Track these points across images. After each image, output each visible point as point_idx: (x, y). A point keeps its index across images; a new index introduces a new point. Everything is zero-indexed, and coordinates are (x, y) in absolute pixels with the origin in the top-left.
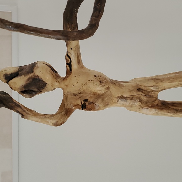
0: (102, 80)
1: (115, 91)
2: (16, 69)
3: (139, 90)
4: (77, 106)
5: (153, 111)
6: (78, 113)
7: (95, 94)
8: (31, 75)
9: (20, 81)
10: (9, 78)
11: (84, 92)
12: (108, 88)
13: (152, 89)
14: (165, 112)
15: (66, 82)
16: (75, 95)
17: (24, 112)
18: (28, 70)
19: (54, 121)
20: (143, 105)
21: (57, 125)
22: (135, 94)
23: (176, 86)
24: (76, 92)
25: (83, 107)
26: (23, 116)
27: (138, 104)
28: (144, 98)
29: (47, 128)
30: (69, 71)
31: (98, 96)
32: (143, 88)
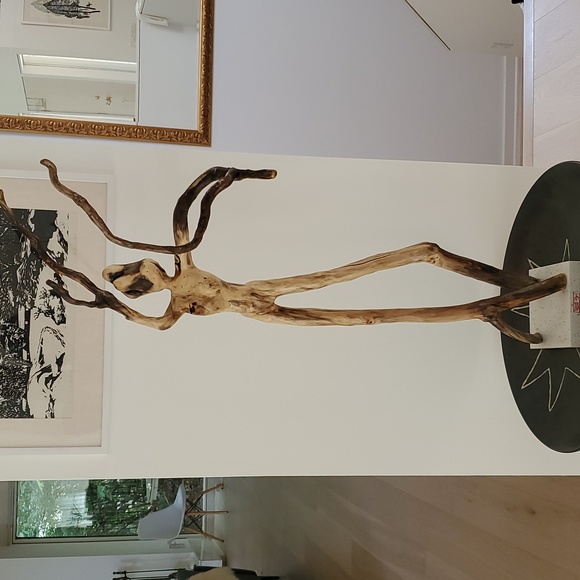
0: (212, 283)
1: (227, 295)
2: (121, 268)
3: (253, 294)
4: (185, 310)
5: (271, 317)
6: (186, 317)
7: (204, 297)
8: (137, 275)
9: (126, 281)
10: (113, 277)
11: (194, 295)
12: (219, 291)
13: (267, 293)
14: (282, 319)
15: (174, 283)
16: (184, 298)
17: (129, 314)
18: (134, 269)
19: (161, 324)
20: (257, 311)
21: (163, 328)
22: (248, 298)
23: (293, 292)
24: (184, 295)
25: (192, 311)
26: (128, 317)
27: (252, 309)
28: (258, 304)
29: (152, 332)
30: (178, 272)
31: (208, 300)
32: (257, 292)
